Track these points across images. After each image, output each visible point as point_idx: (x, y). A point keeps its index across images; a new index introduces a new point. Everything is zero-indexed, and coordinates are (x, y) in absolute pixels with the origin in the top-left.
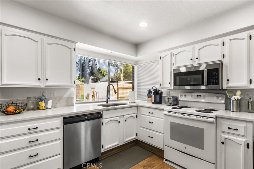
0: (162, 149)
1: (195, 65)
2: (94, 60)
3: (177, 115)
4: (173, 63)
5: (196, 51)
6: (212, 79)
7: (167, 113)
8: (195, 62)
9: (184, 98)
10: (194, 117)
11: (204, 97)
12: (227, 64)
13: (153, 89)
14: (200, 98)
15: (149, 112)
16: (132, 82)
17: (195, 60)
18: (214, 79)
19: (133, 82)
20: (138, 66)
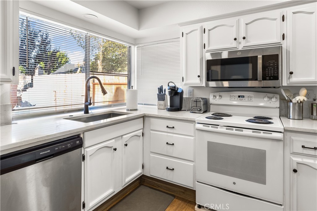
0: (192, 188)
1: (240, 49)
2: (44, 34)
3: (219, 129)
4: (205, 44)
5: (243, 26)
6: (268, 70)
7: (201, 126)
8: (240, 43)
9: (219, 100)
10: (249, 132)
11: (250, 99)
12: (289, 49)
13: (168, 86)
14: (244, 100)
15: (167, 127)
16: (127, 73)
17: (240, 41)
18: (271, 70)
19: (128, 75)
20: (137, 47)
